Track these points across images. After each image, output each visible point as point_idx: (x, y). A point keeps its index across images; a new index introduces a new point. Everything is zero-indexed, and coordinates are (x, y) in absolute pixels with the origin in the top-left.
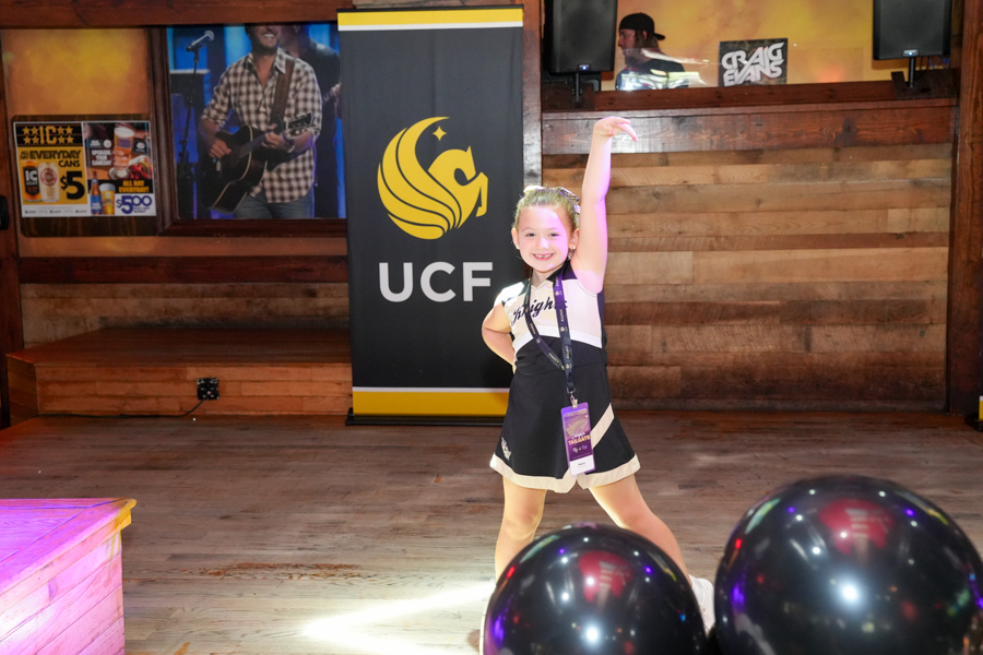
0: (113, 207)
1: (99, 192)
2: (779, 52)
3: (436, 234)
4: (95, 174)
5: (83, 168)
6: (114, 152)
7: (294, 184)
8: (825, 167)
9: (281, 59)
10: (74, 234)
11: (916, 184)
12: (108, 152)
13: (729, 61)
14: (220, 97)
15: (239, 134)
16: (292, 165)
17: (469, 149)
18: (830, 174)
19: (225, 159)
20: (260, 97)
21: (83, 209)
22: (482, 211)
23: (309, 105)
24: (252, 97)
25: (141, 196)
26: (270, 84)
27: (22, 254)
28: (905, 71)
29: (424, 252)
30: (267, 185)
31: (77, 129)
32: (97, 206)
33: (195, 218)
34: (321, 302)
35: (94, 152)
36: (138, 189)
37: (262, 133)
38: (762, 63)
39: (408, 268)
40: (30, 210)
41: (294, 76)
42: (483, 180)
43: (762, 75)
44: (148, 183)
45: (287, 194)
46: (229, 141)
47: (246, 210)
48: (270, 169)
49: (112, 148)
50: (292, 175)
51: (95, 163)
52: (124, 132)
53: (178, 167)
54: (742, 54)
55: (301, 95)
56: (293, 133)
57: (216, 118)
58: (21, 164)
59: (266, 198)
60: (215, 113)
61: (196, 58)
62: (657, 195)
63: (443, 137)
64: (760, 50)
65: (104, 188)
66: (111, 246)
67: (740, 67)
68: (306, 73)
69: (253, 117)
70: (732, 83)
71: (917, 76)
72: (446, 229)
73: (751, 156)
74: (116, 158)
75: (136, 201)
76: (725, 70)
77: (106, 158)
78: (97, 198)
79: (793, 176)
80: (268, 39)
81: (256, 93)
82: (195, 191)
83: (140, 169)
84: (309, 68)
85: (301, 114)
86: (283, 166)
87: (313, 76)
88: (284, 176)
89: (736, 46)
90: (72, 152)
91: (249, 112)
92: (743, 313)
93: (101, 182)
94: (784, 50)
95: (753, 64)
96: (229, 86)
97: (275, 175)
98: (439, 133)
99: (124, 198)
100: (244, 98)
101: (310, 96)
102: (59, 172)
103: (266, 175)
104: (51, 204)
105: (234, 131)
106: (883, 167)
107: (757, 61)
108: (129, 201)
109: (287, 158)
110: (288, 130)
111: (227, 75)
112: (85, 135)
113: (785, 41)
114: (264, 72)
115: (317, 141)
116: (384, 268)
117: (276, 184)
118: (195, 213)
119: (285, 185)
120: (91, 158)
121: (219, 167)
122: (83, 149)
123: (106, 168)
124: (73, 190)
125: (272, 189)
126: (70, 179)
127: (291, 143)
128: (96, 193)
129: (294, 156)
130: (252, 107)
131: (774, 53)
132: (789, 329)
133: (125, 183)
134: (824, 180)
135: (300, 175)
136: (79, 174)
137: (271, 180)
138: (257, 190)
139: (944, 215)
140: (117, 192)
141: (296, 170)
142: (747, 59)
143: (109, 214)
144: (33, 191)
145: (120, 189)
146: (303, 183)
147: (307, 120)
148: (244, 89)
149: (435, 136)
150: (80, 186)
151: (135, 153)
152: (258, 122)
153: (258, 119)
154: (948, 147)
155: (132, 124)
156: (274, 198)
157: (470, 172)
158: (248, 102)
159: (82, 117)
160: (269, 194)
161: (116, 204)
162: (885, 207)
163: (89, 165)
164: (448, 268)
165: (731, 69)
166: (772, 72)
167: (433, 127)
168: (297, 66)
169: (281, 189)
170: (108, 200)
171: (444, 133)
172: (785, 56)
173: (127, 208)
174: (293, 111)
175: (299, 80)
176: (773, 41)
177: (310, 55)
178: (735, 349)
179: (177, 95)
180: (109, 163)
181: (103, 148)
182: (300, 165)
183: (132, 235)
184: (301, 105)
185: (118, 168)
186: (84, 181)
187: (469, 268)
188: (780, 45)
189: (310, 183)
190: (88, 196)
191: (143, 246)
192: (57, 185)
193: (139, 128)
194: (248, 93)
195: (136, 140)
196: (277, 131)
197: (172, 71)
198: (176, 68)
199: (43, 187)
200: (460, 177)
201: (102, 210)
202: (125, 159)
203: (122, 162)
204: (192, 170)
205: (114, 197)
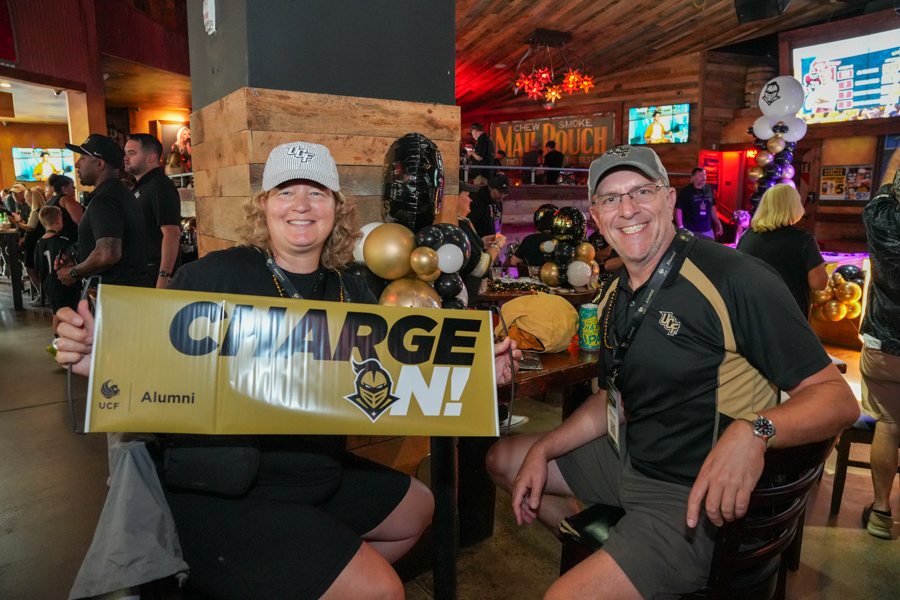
1: (849, 191)
4: (848, 185)
5: (844, 183)
6: (857, 178)
10: (837, 205)
12: (855, 178)
21: (842, 197)
27: (818, 211)
31: (844, 170)
32: (847, 196)
36: (864, 191)
40: (823, 197)
44: (868, 189)
49: (856, 176)
51: (849, 181)
52: (862, 171)
58: (822, 182)
66: (850, 210)
74: (857, 180)
75: (862, 195)
77: (853, 180)
78: (848, 193)
83: (865, 183)
90: (841, 178)
93: (850, 188)
99: (858, 194)
102: (835, 184)
104: (830, 195)
108: (860, 195)
112: (847, 172)
120: (848, 179)
122: (845, 177)
123: (853, 183)
124: (839, 190)
126: (838, 187)
133: (859, 188)
136: (842, 185)
140: (856, 191)
143: (851, 198)
144: (825, 191)
150: (842, 189)
151: (865, 178)
155: (865, 168)
159: (847, 166)
161: (854, 196)
163: (847, 182)
170: (851, 194)
173: (858, 197)
181: (853, 176)
183: (858, 206)
185: (857, 183)
186: (844, 188)
190: (844, 193)
192: (834, 189)
193: (868, 169)
195: (866, 173)
197: (886, 149)
199: (829, 189)
201: (849, 198)
202: (861, 180)
203: (859, 181)
205: (854, 193)
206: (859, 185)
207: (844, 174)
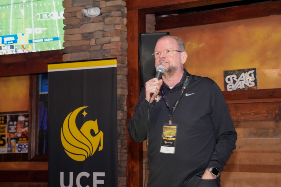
0: (15, 149)
1: (11, 143)
2: (253, 75)
3: (82, 159)
4: (10, 136)
5: (6, 133)
6: (18, 126)
8: (272, 130)
12: (15, 127)
13: (229, 80)
17: (96, 120)
21: (4, 150)
22: (101, 148)
25: (25, 144)
29: (77, 167)
31: (5, 117)
32: (9, 149)
33: (44, 153)
35: (10, 127)
36: (24, 142)
38: (244, 80)
39: (71, 174)
42: (101, 134)
43: (245, 85)
44: (27, 139)
49: (16, 125)
51: (10, 131)
52: (21, 118)
53: (40, 132)
54: (235, 76)
63: (86, 115)
64: (243, 74)
65: (13, 141)
66: (13, 166)
67: (234, 82)
70: (231, 90)
72: (87, 157)
74: (18, 129)
75: (23, 146)
76: (227, 84)
77: (14, 129)
78: (10, 146)
79: (256, 135)
82: (45, 142)
83: (25, 133)
89: (231, 72)
90: (3, 127)
93: (12, 139)
94: (255, 73)
95: (240, 81)
98: (85, 114)
99: (19, 145)
107: (242, 79)
108: (20, 146)
112: (8, 120)
113: (255, 69)
116: (62, 174)
118: (44, 151)
120: (9, 129)
122: (7, 126)
123: (14, 133)
124: (2, 142)
126: (1, 138)
128: (10, 143)
131: (250, 75)
133: (20, 139)
134: (271, 137)
136: (4, 136)
140: (17, 143)
142: (237, 78)
143: (13, 152)
145: (18, 142)
149: (83, 115)
150: (4, 141)
151: (24, 127)
155: (24, 115)
157: (96, 131)
159: (8, 113)
161: (16, 148)
163: (8, 132)
164: (87, 175)
165: (230, 83)
166: (250, 84)
167: (82, 111)
170: (13, 146)
171: (86, 114)
172: (255, 77)
173: (20, 149)
176: (249, 70)
179: (41, 102)
180: (15, 131)
181: (13, 125)
183: (21, 161)
185: (18, 133)
186: (6, 138)
187: (96, 174)
188: (253, 71)
190: (7, 145)
191: (24, 166)
193: (26, 116)
195: (25, 121)
197: (40, 93)
198: (42, 92)
200: (93, 133)
201: (11, 151)
202: (21, 129)
203: (20, 130)
204: (45, 133)
205: (15, 145)
206: (19, 135)
207: (5, 123)
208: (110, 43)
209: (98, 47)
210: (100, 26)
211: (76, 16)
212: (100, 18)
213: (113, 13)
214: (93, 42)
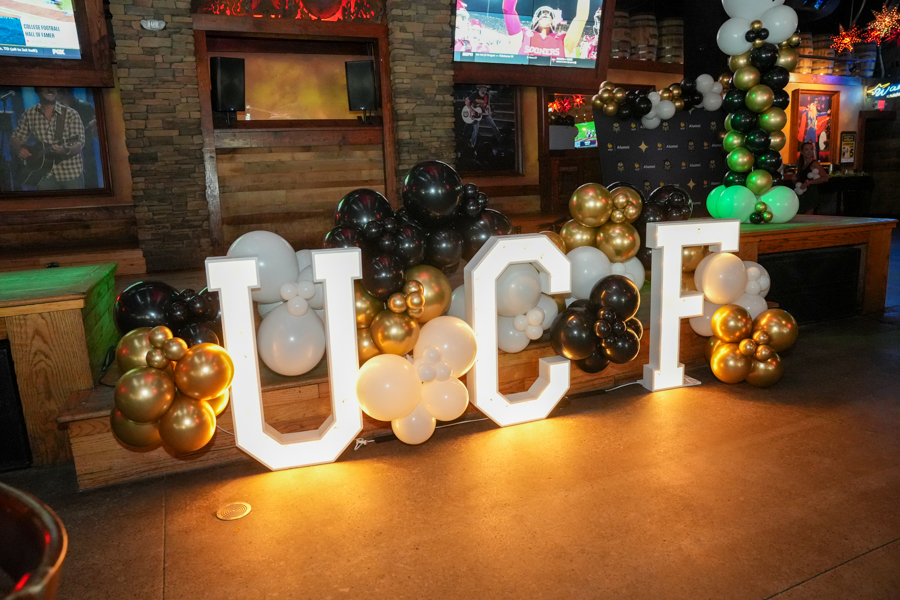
7: (72, 171)
8: (337, 154)
9: (58, 107)
11: (371, 160)
14: (22, 126)
15: (35, 145)
16: (70, 162)
18: (339, 156)
19: (28, 159)
20: (47, 126)
23: (77, 131)
24: (42, 126)
26: (53, 120)
28: (362, 115)
30: (56, 172)
34: (93, 231)
37: (50, 145)
41: (67, 116)
45: (68, 176)
46: (30, 149)
47: (44, 185)
48: (57, 164)
50: (70, 167)
55: (72, 125)
56: (69, 145)
57: (21, 137)
59: (55, 179)
60: (20, 134)
61: (5, 104)
62: (268, 166)
68: (74, 115)
69: (44, 137)
71: (368, 118)
73: (307, 149)
79: (324, 157)
80: (50, 96)
81: (45, 124)
84: (75, 112)
85: (73, 135)
86: (65, 162)
87: (78, 116)
88: (65, 167)
91: (41, 134)
92: (309, 215)
96: (27, 120)
97: (60, 167)
100: (37, 127)
101: (77, 126)
103: (54, 167)
105: (33, 143)
106: (358, 153)
109: (67, 158)
110: (66, 144)
111: (26, 114)
114: (48, 112)
115: (84, 148)
117: (61, 172)
119: (66, 172)
121: (25, 163)
125: (59, 174)
127: (68, 150)
129: (71, 156)
130: (43, 132)
132: (328, 221)
134: (336, 159)
135: (75, 166)
137: (58, 169)
138: (50, 174)
139: (381, 172)
141: (72, 164)
146: (77, 171)
147: (76, 138)
148: (37, 122)
152: (47, 139)
153: (48, 138)
154: (381, 146)
156: (60, 179)
158: (40, 129)
160: (57, 177)
162: (360, 170)
168: (68, 111)
169: (64, 174)
174: (67, 133)
175: (70, 118)
177: (75, 105)
178: (307, 231)
182: (74, 161)
184: (72, 131)
189: (81, 170)
194: (40, 124)
196: (59, 144)
208: (182, 61)
209: (168, 66)
210: (167, 42)
211: (131, 26)
212: (166, 33)
213: (183, 30)
214: (159, 59)
